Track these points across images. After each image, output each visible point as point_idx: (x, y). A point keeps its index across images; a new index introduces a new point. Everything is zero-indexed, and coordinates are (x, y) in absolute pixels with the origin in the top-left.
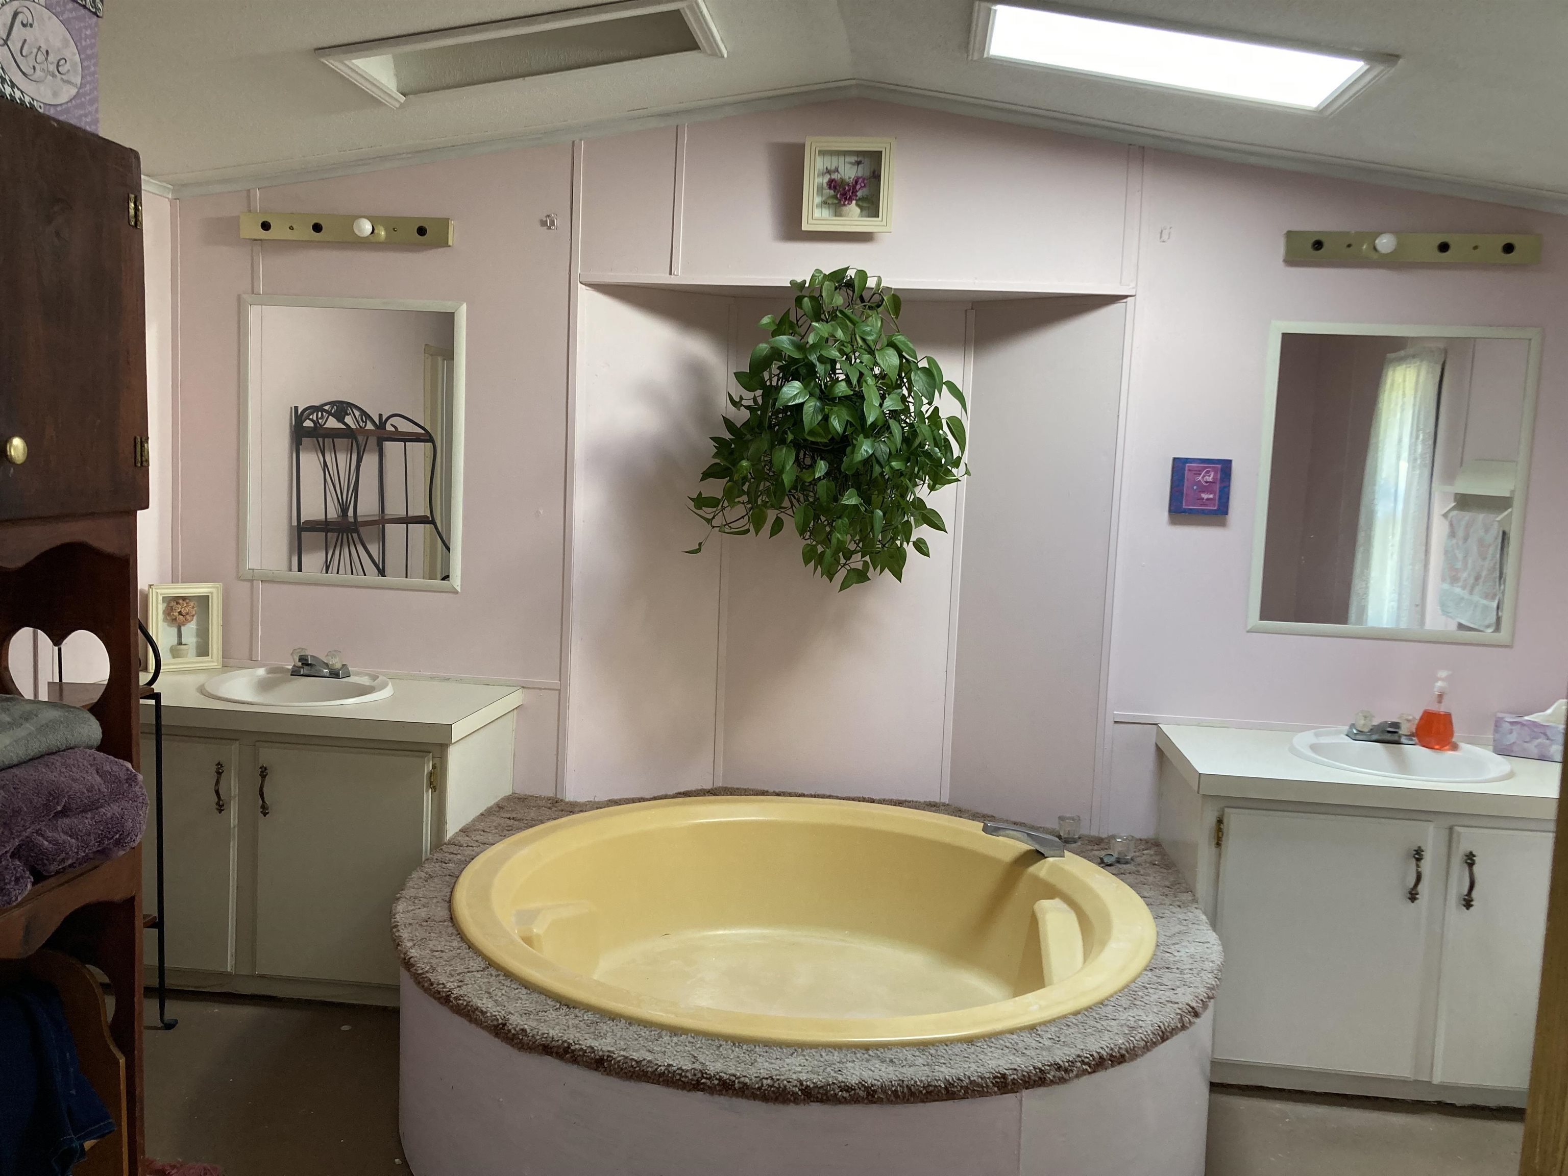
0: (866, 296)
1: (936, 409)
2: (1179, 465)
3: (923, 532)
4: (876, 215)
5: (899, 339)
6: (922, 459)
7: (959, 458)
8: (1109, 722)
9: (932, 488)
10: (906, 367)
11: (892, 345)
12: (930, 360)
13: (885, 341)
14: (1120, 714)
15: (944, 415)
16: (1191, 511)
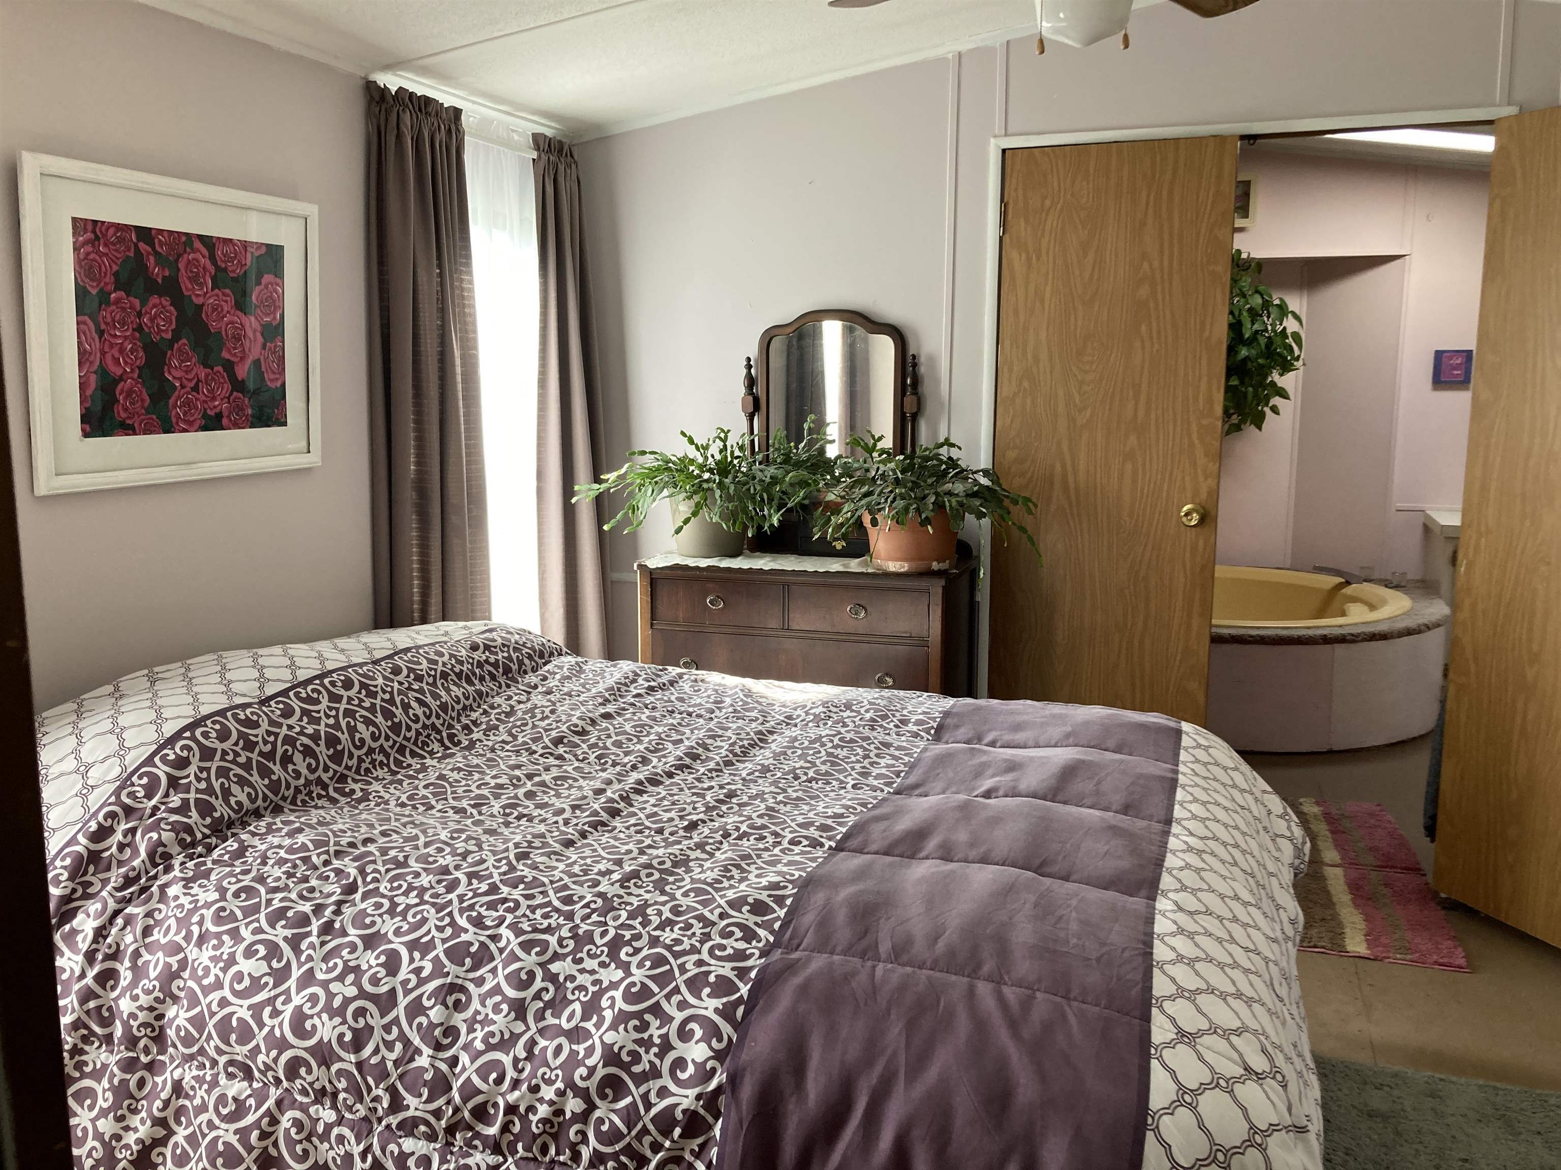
0: (1241, 263)
1: (1285, 328)
2: (1439, 355)
3: (1276, 401)
4: (1247, 217)
5: (1261, 288)
6: (1276, 357)
7: (1299, 356)
8: (1394, 510)
9: (1281, 375)
10: (1267, 304)
11: (1257, 292)
12: (1281, 300)
13: (1253, 289)
14: (1400, 505)
15: (1289, 331)
16: (1445, 382)
